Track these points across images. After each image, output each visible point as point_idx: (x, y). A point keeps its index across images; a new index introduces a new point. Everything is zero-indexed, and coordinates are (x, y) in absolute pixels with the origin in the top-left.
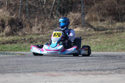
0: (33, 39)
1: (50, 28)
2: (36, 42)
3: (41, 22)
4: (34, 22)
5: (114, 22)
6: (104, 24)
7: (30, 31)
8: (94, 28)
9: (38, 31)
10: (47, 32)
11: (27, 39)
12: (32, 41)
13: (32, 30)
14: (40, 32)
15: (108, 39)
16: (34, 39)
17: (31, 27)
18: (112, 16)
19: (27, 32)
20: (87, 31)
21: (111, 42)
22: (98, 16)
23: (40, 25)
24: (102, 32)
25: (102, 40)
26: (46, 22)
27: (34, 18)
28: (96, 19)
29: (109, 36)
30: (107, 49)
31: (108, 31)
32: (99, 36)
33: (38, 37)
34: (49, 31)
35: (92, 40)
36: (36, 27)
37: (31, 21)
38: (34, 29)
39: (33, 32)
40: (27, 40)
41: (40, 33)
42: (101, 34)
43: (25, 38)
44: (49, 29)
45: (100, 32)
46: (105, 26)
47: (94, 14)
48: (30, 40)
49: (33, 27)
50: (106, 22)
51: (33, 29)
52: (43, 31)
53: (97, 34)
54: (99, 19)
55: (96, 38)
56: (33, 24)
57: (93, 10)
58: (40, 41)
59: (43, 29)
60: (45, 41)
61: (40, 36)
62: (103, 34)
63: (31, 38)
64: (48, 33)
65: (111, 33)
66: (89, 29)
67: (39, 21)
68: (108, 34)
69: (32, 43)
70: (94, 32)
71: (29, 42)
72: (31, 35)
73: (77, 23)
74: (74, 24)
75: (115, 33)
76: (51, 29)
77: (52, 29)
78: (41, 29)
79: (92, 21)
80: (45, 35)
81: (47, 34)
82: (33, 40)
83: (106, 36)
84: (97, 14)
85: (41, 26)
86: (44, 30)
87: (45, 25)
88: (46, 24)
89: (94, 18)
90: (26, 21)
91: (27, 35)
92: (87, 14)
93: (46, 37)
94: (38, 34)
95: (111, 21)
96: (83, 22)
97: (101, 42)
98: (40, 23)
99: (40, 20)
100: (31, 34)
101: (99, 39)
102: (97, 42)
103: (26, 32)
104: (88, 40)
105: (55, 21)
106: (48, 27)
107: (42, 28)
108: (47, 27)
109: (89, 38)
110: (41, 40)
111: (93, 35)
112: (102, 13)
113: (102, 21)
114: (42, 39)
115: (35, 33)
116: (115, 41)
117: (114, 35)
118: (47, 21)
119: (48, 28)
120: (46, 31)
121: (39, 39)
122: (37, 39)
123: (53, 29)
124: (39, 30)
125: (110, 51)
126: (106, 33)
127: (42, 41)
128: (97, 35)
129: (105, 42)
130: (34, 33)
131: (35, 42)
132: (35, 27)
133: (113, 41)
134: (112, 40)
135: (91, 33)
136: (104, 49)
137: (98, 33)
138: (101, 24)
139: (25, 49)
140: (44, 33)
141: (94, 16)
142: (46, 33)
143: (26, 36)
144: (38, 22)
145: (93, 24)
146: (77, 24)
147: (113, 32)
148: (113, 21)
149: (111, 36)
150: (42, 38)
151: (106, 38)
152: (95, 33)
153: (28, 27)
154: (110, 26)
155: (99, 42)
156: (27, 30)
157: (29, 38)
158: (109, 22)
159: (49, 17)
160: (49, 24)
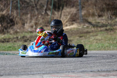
0: (26, 37)
3: (34, 18)
4: (27, 19)
5: (114, 17)
6: (103, 20)
7: (22, 28)
8: (92, 25)
11: (19, 37)
14: (34, 30)
15: (109, 36)
17: (24, 24)
18: (111, 11)
20: (86, 28)
21: (112, 39)
22: (95, 12)
23: (33, 22)
24: (102, 29)
27: (27, 14)
28: (93, 15)
29: (110, 33)
30: (109, 48)
31: (108, 28)
35: (92, 38)
36: (29, 24)
37: (24, 17)
38: (27, 26)
39: (26, 29)
42: (101, 31)
43: (18, 36)
44: (43, 26)
45: (99, 29)
46: (104, 22)
47: (90, 9)
49: (26, 24)
50: (104, 18)
51: (25, 26)
53: (97, 31)
54: (96, 14)
55: (96, 35)
56: (26, 20)
57: (89, 5)
59: (37, 26)
61: (34, 34)
62: (103, 31)
65: (112, 30)
66: (87, 25)
67: (33, 18)
68: (109, 31)
69: (26, 42)
70: (93, 29)
71: (23, 41)
72: (24, 33)
74: (71, 20)
77: (46, 26)
78: (34, 27)
79: (89, 16)
82: (27, 39)
83: (106, 34)
84: (95, 10)
87: (39, 22)
89: (91, 13)
90: (18, 18)
92: (84, 9)
94: (31, 32)
95: (111, 17)
97: (102, 39)
98: (34, 19)
99: (34, 16)
100: (23, 31)
101: (100, 36)
102: (97, 40)
103: (18, 30)
104: (87, 38)
105: (49, 17)
106: (43, 23)
107: (35, 25)
109: (88, 36)
111: (92, 32)
112: (100, 8)
113: (100, 16)
115: (28, 30)
117: (115, 32)
118: (40, 18)
122: (31, 37)
123: (48, 26)
124: (32, 27)
126: (106, 30)
128: (97, 33)
129: (106, 39)
130: (26, 31)
131: (29, 41)
132: (28, 24)
133: (115, 39)
134: (114, 38)
135: (89, 30)
136: (106, 48)
137: (97, 30)
138: (99, 20)
141: (91, 11)
143: (18, 34)
144: (31, 19)
145: (90, 19)
146: (74, 21)
147: (114, 28)
148: (112, 16)
149: (112, 33)
152: (95, 30)
153: (20, 25)
154: (110, 22)
155: (100, 40)
156: (19, 28)
157: (21, 37)
158: (108, 18)
159: (43, 13)
160: (44, 20)
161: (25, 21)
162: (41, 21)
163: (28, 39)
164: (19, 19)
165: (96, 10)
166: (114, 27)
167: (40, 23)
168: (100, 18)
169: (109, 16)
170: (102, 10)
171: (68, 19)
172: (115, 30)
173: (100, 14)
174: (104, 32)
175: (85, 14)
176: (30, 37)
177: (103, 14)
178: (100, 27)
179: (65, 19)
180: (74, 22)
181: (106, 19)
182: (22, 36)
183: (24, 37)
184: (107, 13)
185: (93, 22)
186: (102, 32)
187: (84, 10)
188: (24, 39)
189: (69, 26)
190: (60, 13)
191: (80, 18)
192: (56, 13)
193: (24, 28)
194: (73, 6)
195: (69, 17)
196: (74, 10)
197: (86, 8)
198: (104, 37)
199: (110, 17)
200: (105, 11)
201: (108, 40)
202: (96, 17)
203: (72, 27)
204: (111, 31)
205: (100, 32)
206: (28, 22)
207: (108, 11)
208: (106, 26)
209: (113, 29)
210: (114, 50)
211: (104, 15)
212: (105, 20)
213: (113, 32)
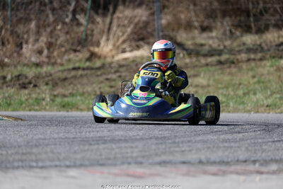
0: (26, 77)
1: (70, 49)
2: (35, 86)
3: (45, 31)
4: (28, 32)
5: (238, 33)
6: (212, 38)
7: (15, 55)
8: (186, 50)
9: (38, 55)
10: (62, 59)
11: (9, 77)
12: (24, 83)
13: (21, 52)
14: (43, 58)
15: (227, 78)
16: (30, 78)
17: (20, 46)
18: (230, 16)
19: (9, 58)
21: (234, 85)
22: (194, 19)
23: (43, 39)
24: (210, 60)
25: (211, 82)
26: (59, 33)
27: (28, 20)
28: (189, 26)
29: (228, 70)
30: (226, 106)
31: (224, 57)
32: (201, 69)
33: (40, 73)
34: (66, 57)
36: (33, 45)
37: (21, 29)
38: (27, 50)
39: (26, 58)
40: (11, 80)
41: (43, 62)
42: (207, 65)
43: (5, 74)
44: (66, 52)
45: (203, 61)
46: (215, 44)
47: (182, 12)
48: (18, 80)
49: (24, 46)
50: (214, 34)
51: (24, 50)
52: (52, 55)
53: (196, 66)
54: (196, 24)
55: (195, 76)
56: (26, 36)
57: (180, 2)
58: (47, 84)
59: (51, 50)
60: (60, 84)
61: (45, 69)
62: (212, 65)
63: (19, 75)
64: (64, 62)
65: (233, 63)
67: (42, 30)
68: (225, 66)
69: (25, 88)
70: (188, 60)
71: (17, 86)
72: (19, 68)
73: (141, 36)
74: (136, 37)
75: (242, 61)
76: (71, 52)
77: (75, 51)
78: (46, 52)
79: (179, 28)
80: (56, 66)
81: (62, 65)
82: (27, 81)
83: (220, 72)
84: (193, 14)
85: (46, 44)
86: (53, 52)
87: (57, 40)
88: (59, 37)
89: (184, 22)
90: (6, 30)
91: (8, 66)
92: (166, 10)
93: (59, 71)
94: (37, 65)
95: (231, 31)
96: (158, 34)
97: (209, 86)
98: (44, 34)
99: (44, 26)
100: (18, 63)
101: (204, 77)
102: (197, 86)
103: (6, 60)
105: (82, 29)
106: (66, 44)
107: (48, 49)
108: (63, 46)
110: (49, 80)
111: (186, 66)
112: (205, 9)
113: (204, 29)
114: (50, 78)
115: (30, 61)
116: (246, 83)
117: (240, 69)
118: (60, 30)
119: (63, 49)
120: (58, 56)
121: (43, 78)
122: (38, 77)
123: (79, 51)
124: (40, 52)
125: (236, 110)
126: (220, 63)
127: (50, 83)
128: (196, 69)
129: (220, 86)
130: (26, 62)
131: (32, 85)
132: (30, 46)
133: (240, 84)
134: (237, 82)
137: (197, 63)
138: (202, 38)
139: (9, 105)
140: (53, 61)
141: (183, 16)
142: (59, 61)
143: (6, 69)
144: (38, 33)
145: (181, 37)
146: (142, 39)
147: (237, 60)
148: (233, 31)
149: (234, 70)
150: (51, 75)
151: (222, 76)
152: (192, 63)
153: (10, 47)
154: (228, 43)
155: (203, 87)
156: (8, 54)
157: (14, 75)
158: (224, 34)
159: (67, 20)
160: (68, 36)
161: (23, 38)
162: (62, 39)
163: (30, 83)
164: (9, 33)
165: (197, 16)
166: (239, 57)
167: (59, 42)
168: (205, 35)
169: (228, 28)
170: (211, 15)
171: (129, 36)
172: (240, 64)
173: (206, 24)
174: (213, 68)
175: (169, 24)
176: (34, 77)
177: (213, 25)
178: (205, 56)
179: (121, 34)
180: (141, 43)
181: (220, 36)
182: (16, 73)
183: (20, 78)
184: (222, 23)
185: (189, 44)
186: (210, 68)
187: (166, 14)
188: (21, 82)
189: (131, 51)
190: (108, 20)
191: (156, 34)
192: (99, 19)
193: (20, 55)
194: (140, 5)
195: (129, 30)
196: (141, 14)
197: (171, 9)
198: (214, 80)
199: (228, 33)
200: (216, 17)
201: (223, 88)
202: (196, 32)
203: (138, 53)
204: (230, 67)
205: (205, 68)
206: (31, 40)
207: (224, 16)
208: (220, 53)
209: (235, 61)
210: (238, 112)
211: (216, 28)
212: (217, 38)
213: (235, 67)
